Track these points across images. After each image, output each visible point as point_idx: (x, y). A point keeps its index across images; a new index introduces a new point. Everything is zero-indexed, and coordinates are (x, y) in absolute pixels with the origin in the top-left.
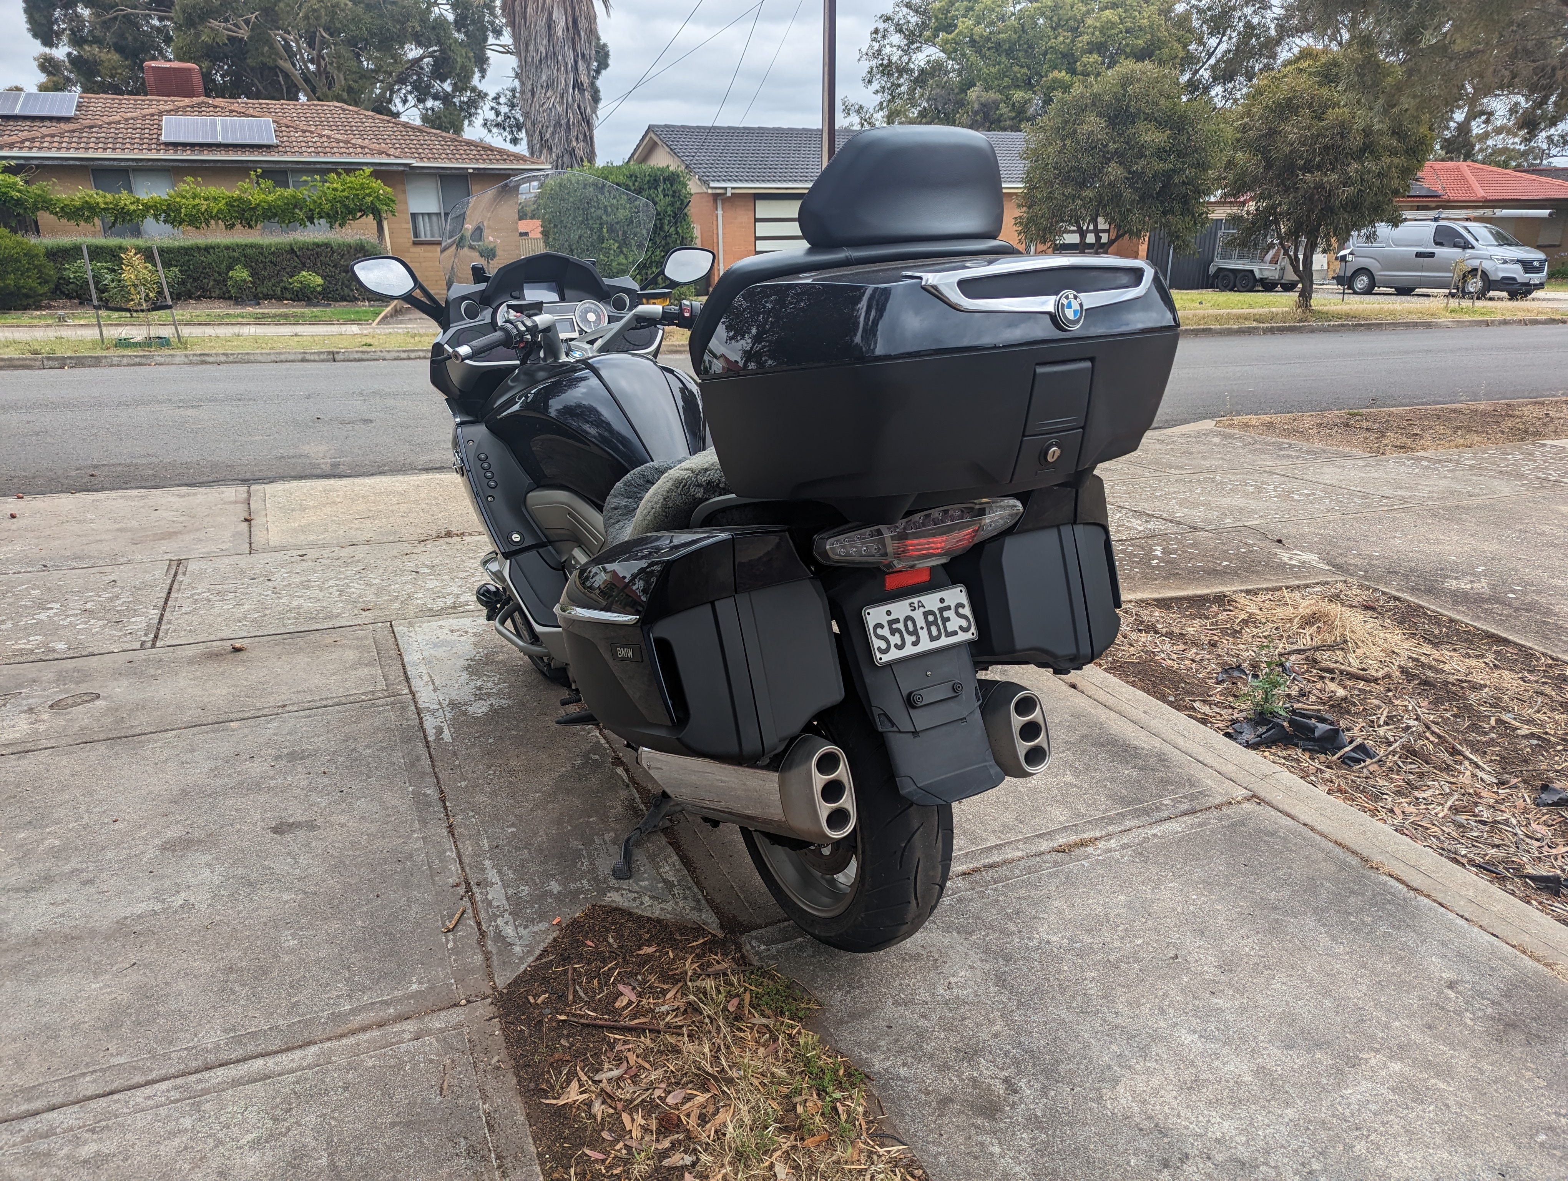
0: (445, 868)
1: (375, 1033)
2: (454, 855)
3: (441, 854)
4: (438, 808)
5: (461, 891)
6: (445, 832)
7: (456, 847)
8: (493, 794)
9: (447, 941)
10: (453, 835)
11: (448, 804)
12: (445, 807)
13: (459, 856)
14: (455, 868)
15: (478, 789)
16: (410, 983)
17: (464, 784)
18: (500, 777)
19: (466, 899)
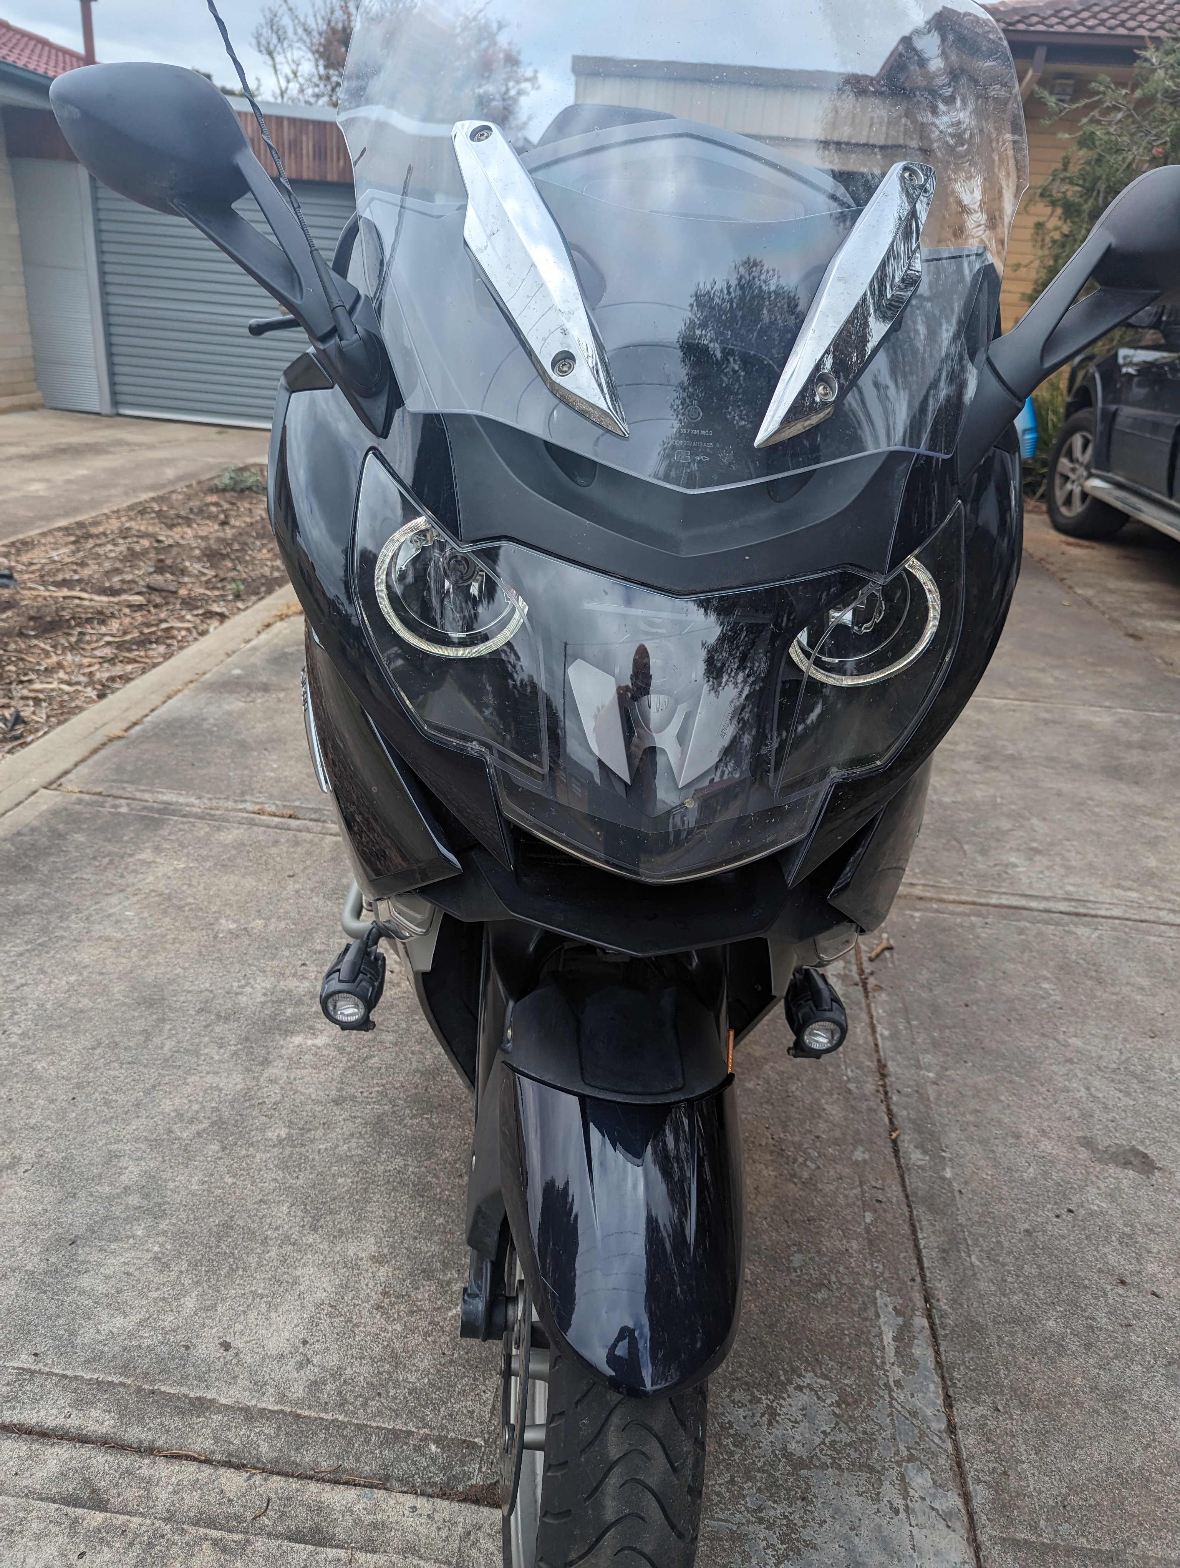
0: (892, 1013)
1: (945, 896)
2: (879, 1029)
3: (895, 1036)
4: (901, 1114)
5: (872, 981)
6: (891, 1067)
7: (875, 1039)
8: (815, 1112)
9: (888, 940)
10: (879, 1061)
11: (886, 1120)
12: (890, 1112)
13: (874, 1031)
14: (879, 1012)
15: (838, 1134)
16: (920, 918)
17: (859, 1155)
18: (798, 1146)
19: (868, 971)
